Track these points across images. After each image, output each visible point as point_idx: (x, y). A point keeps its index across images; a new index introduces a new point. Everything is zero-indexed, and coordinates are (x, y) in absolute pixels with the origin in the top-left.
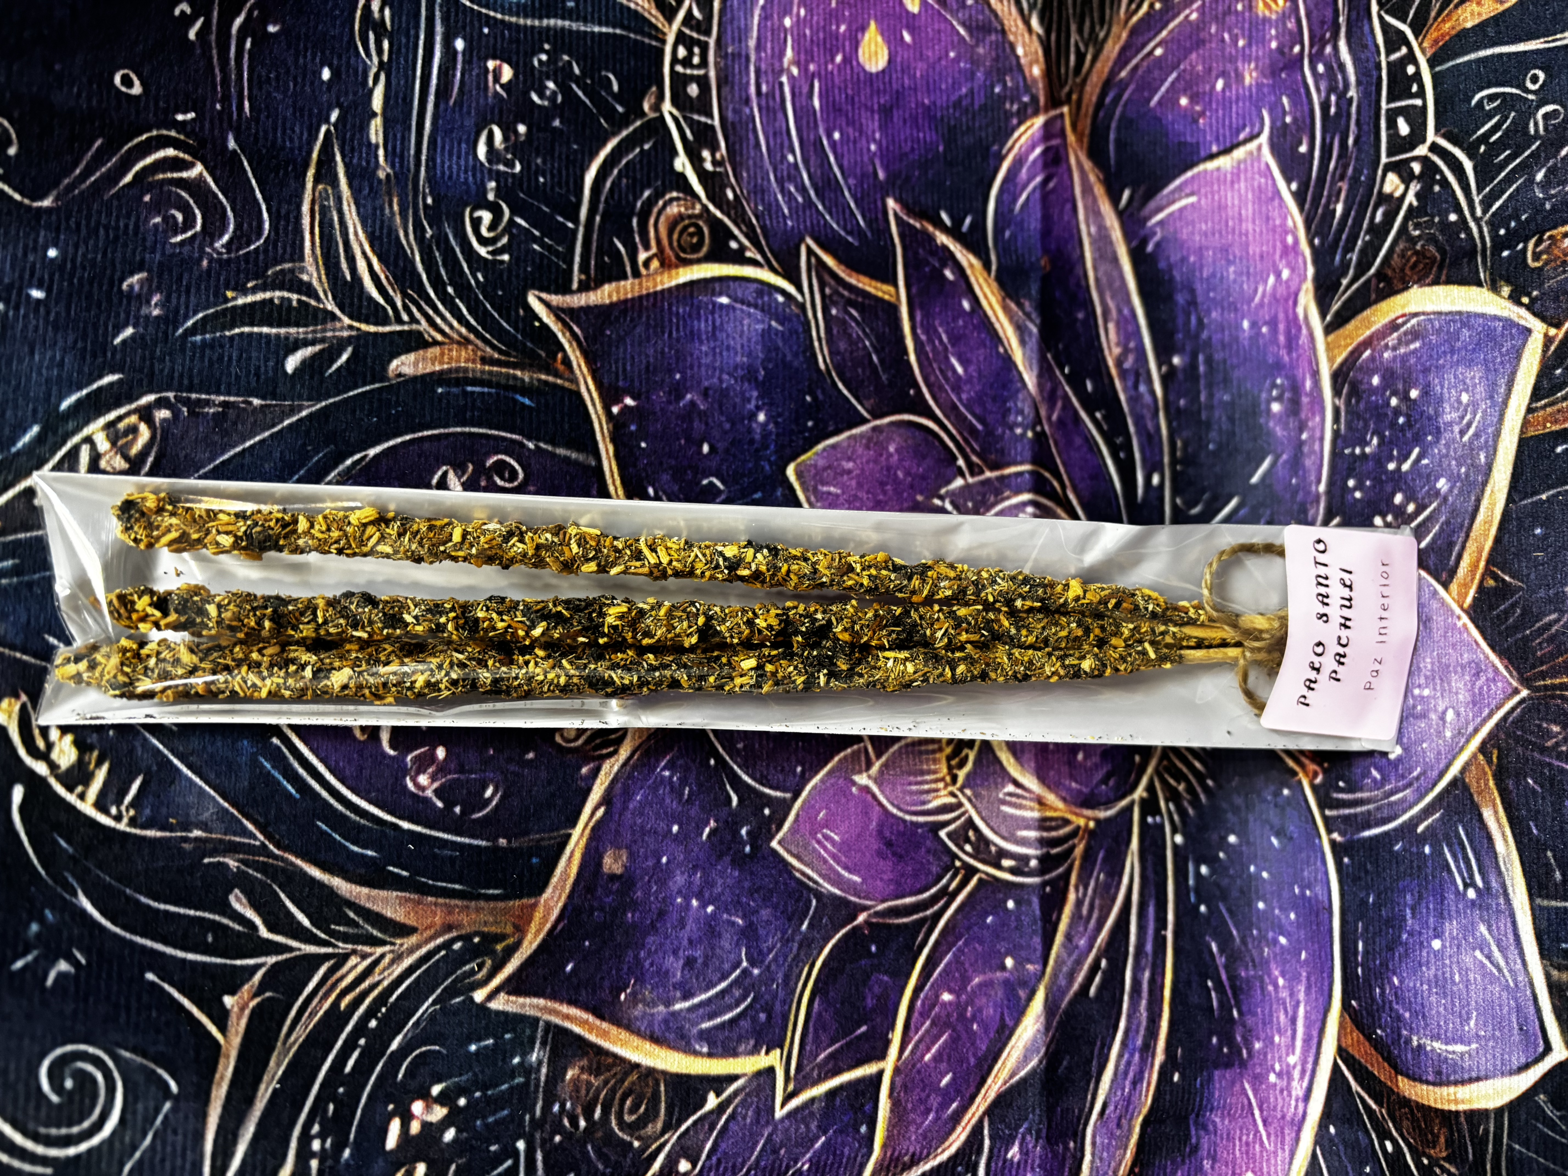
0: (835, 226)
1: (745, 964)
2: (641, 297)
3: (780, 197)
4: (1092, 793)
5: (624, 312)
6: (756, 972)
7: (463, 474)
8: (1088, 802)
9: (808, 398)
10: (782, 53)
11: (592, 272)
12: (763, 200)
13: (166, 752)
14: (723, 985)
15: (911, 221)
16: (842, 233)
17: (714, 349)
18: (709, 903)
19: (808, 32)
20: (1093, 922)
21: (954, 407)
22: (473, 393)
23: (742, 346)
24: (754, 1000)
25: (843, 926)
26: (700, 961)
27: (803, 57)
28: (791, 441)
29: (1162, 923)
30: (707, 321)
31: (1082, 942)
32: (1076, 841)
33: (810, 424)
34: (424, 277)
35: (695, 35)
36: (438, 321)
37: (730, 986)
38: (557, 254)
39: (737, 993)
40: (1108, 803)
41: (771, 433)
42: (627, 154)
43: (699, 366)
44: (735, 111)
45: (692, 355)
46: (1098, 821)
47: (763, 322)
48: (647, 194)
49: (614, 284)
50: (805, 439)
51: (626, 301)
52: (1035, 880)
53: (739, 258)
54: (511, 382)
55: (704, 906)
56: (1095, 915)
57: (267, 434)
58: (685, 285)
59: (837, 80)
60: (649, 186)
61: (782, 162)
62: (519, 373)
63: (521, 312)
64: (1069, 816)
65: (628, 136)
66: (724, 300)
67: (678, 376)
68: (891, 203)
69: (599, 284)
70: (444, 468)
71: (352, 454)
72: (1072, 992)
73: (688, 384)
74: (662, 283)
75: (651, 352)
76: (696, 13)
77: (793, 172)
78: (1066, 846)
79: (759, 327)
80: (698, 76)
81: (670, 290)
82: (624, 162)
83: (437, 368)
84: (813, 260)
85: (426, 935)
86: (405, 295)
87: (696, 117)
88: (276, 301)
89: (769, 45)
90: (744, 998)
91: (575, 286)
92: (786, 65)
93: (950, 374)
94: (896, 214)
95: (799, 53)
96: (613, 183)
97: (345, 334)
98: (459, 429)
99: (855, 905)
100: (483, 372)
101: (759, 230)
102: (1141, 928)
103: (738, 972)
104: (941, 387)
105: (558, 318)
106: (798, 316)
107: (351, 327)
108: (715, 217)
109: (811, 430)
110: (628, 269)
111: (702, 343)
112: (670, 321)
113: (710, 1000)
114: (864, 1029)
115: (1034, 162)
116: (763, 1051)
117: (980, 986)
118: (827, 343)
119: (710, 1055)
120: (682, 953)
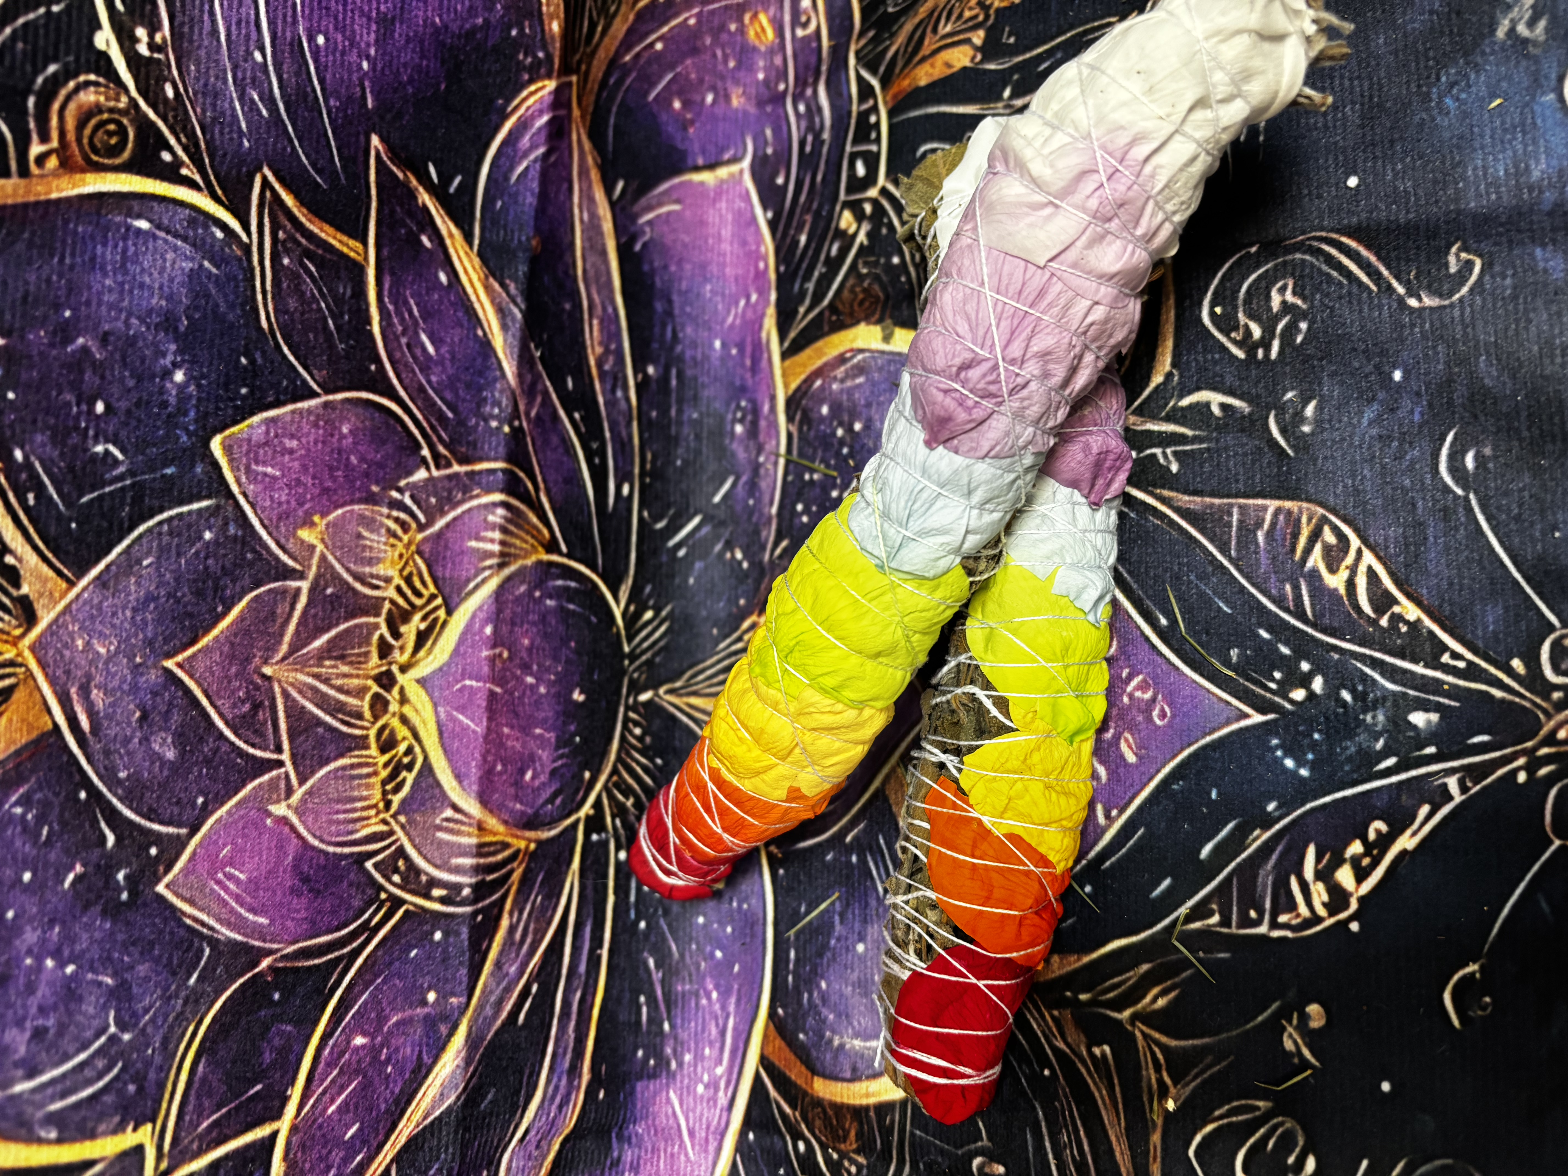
0: (303, 158)
1: (113, 1029)
2: (23, 206)
3: (237, 105)
4: (536, 814)
6: (127, 1037)
8: (531, 823)
9: (243, 360)
14: (82, 1056)
15: (395, 170)
16: (314, 173)
17: (122, 284)
18: (70, 961)
20: (525, 947)
21: (422, 389)
23: (161, 288)
24: (122, 1070)
25: (242, 975)
26: (52, 1032)
28: (218, 408)
29: (597, 942)
30: (115, 246)
31: (513, 969)
32: (515, 864)
33: (244, 391)
37: (92, 1057)
39: (100, 1064)
40: (552, 823)
41: (190, 396)
42: (26, 12)
43: (99, 304)
45: (90, 288)
46: (540, 843)
47: (192, 259)
48: (52, 69)
50: (236, 407)
51: (5, 207)
52: (468, 909)
53: (171, 174)
55: (61, 964)
56: (529, 940)
58: (88, 199)
60: (55, 59)
64: (509, 840)
66: (142, 224)
67: (68, 314)
68: (375, 141)
72: (499, 1022)
73: (82, 325)
74: (59, 189)
75: (32, 278)
77: (259, 74)
78: (504, 871)
79: (187, 265)
81: (67, 200)
82: (21, 21)
84: (268, 195)
90: (109, 1069)
93: (418, 352)
99: (259, 949)
101: (203, 146)
102: (576, 949)
103: (103, 1039)
104: (406, 365)
106: (239, 259)
108: (145, 116)
109: (244, 398)
110: (14, 165)
111: (105, 275)
112: (64, 242)
113: (64, 1076)
114: (259, 1087)
115: (540, 129)
116: (130, 1128)
117: (398, 1024)
118: (273, 298)
119: (59, 1141)
120: (28, 1024)
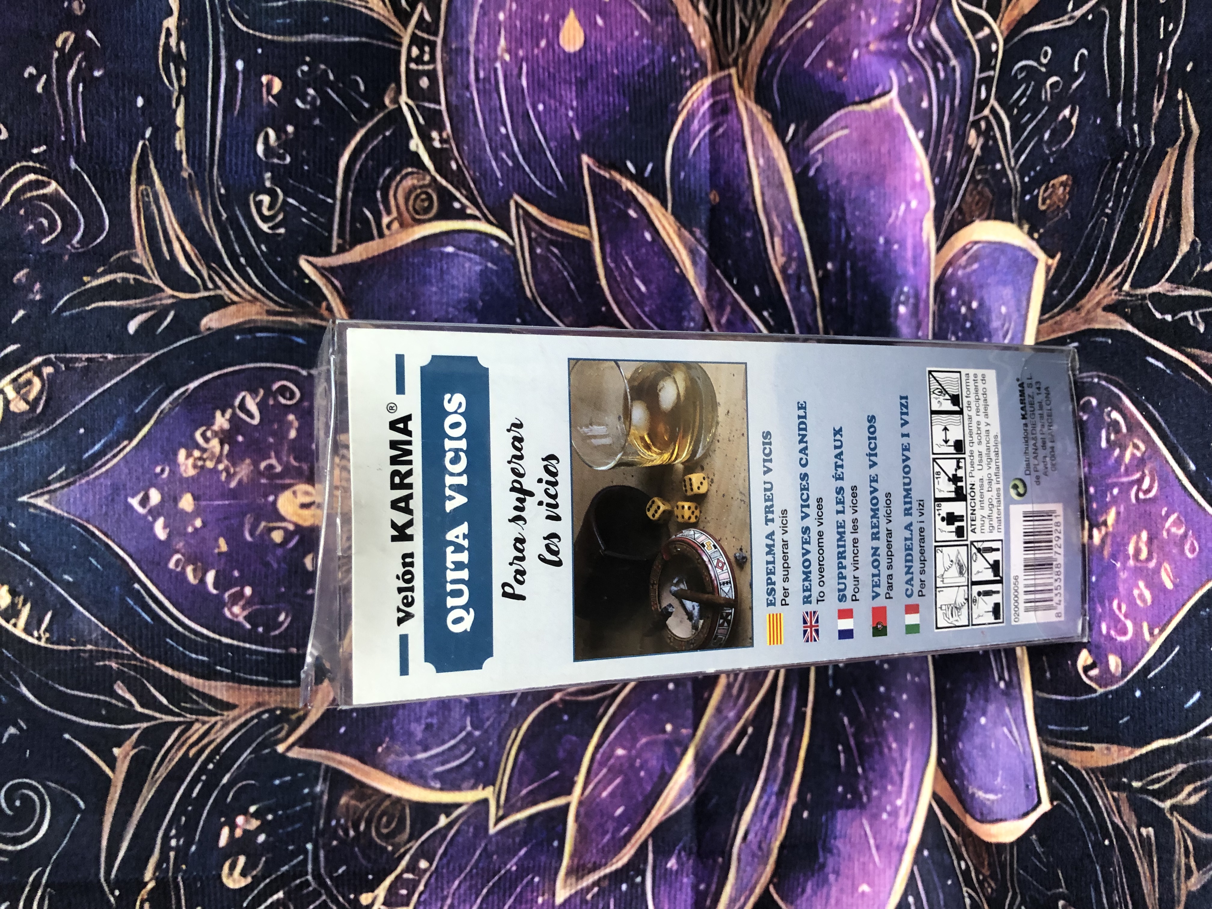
0: (538, 183)
1: (469, 728)
2: (384, 254)
3: (494, 164)
5: (372, 267)
6: (477, 733)
7: (257, 395)
9: (518, 320)
10: (497, 42)
11: (348, 237)
12: (480, 167)
13: (66, 595)
14: (452, 744)
15: (602, 172)
16: (544, 188)
17: (442, 289)
19: (518, 23)
20: (742, 700)
21: (639, 318)
22: (261, 338)
23: (464, 286)
24: (475, 753)
25: (541, 705)
26: (436, 726)
27: (513, 44)
29: (802, 701)
30: (436, 267)
31: (731, 714)
34: (223, 251)
35: (425, 36)
36: (234, 285)
37: (459, 742)
38: (321, 225)
39: (462, 748)
42: (372, 141)
43: (430, 303)
44: (458, 96)
45: (424, 295)
47: (480, 264)
48: (387, 171)
49: (364, 245)
51: (374, 258)
53: (462, 215)
54: (289, 327)
56: (744, 695)
57: (118, 379)
58: (419, 240)
59: (541, 60)
60: (389, 165)
61: (496, 134)
62: (293, 320)
63: (295, 273)
65: (373, 127)
66: (450, 249)
67: (414, 312)
68: (585, 159)
69: (353, 245)
70: (243, 394)
71: (178, 388)
72: (720, 751)
73: (422, 317)
74: (401, 240)
75: (392, 295)
76: (427, 17)
77: (505, 141)
79: (478, 268)
80: (429, 71)
81: (407, 245)
82: (370, 147)
83: (235, 321)
84: (521, 212)
85: (243, 710)
86: (209, 268)
87: (427, 104)
88: (119, 281)
89: (486, 38)
90: (467, 751)
91: (334, 249)
92: (499, 52)
93: (635, 293)
94: (589, 168)
95: (510, 42)
96: (361, 165)
97: (170, 301)
98: (251, 365)
100: (268, 321)
101: (476, 192)
102: (785, 705)
103: (464, 733)
104: (627, 303)
105: (323, 275)
106: (509, 257)
107: (173, 296)
108: (441, 185)
110: (375, 232)
111: (432, 285)
112: (408, 270)
113: (443, 752)
114: (556, 773)
115: (704, 114)
116: (481, 787)
117: (647, 744)
118: (533, 276)
119: (441, 789)
120: (423, 721)
